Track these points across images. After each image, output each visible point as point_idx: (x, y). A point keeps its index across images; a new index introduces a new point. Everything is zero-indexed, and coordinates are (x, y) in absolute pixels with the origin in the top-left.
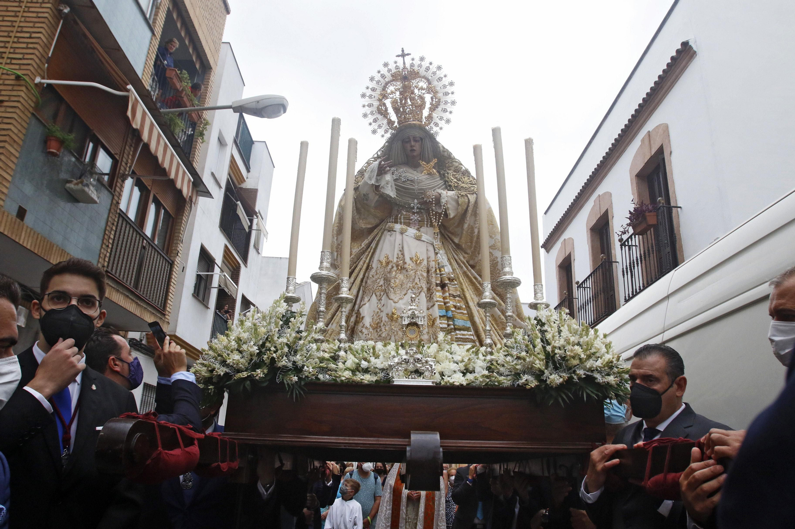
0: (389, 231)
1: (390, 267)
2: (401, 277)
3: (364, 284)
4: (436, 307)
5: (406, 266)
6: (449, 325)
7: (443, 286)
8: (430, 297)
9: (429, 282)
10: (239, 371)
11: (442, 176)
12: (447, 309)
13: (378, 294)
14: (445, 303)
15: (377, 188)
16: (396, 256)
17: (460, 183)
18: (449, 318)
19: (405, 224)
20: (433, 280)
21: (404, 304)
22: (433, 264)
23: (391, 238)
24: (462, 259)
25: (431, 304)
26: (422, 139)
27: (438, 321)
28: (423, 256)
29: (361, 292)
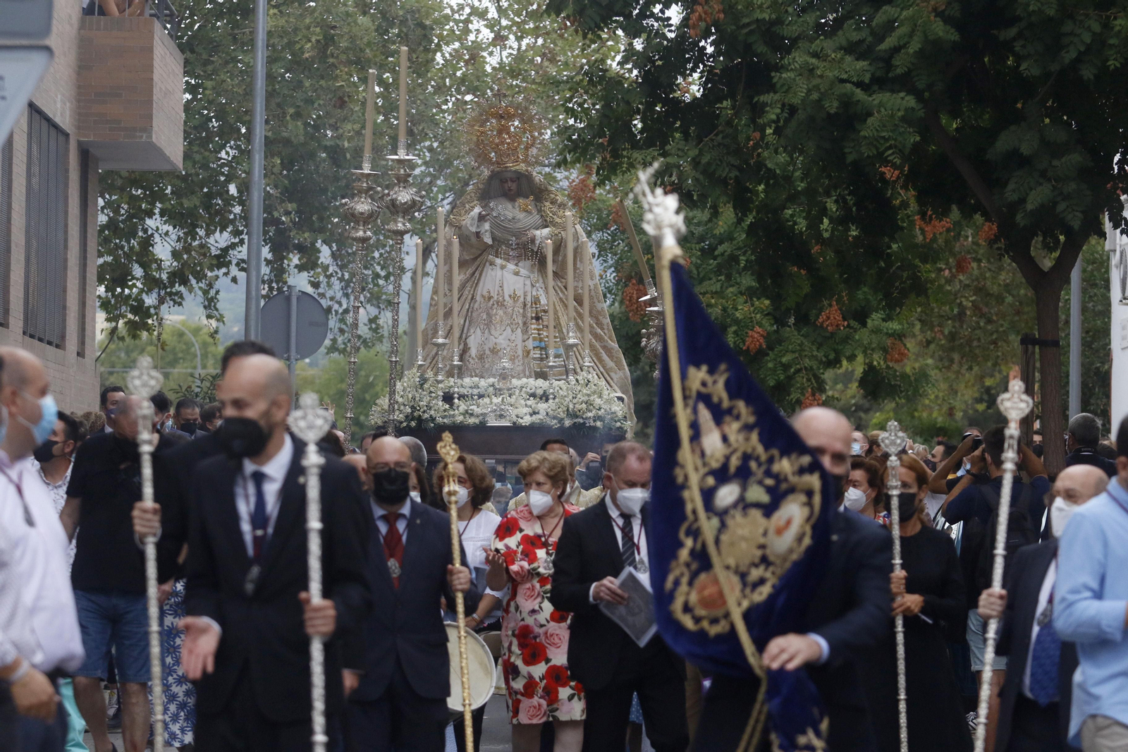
0: (491, 265)
1: (491, 302)
2: (501, 312)
3: (470, 314)
4: (531, 339)
5: (505, 303)
6: (541, 354)
7: (537, 318)
8: (525, 332)
9: (524, 316)
10: (402, 423)
11: (539, 211)
12: (541, 340)
13: (482, 327)
14: (539, 334)
15: (478, 234)
16: (496, 293)
17: (555, 217)
18: (541, 349)
19: (505, 259)
20: (529, 315)
21: (504, 339)
22: (529, 298)
23: (493, 273)
24: (560, 284)
25: (526, 337)
26: (518, 178)
27: (532, 352)
28: (520, 293)
29: (467, 321)
